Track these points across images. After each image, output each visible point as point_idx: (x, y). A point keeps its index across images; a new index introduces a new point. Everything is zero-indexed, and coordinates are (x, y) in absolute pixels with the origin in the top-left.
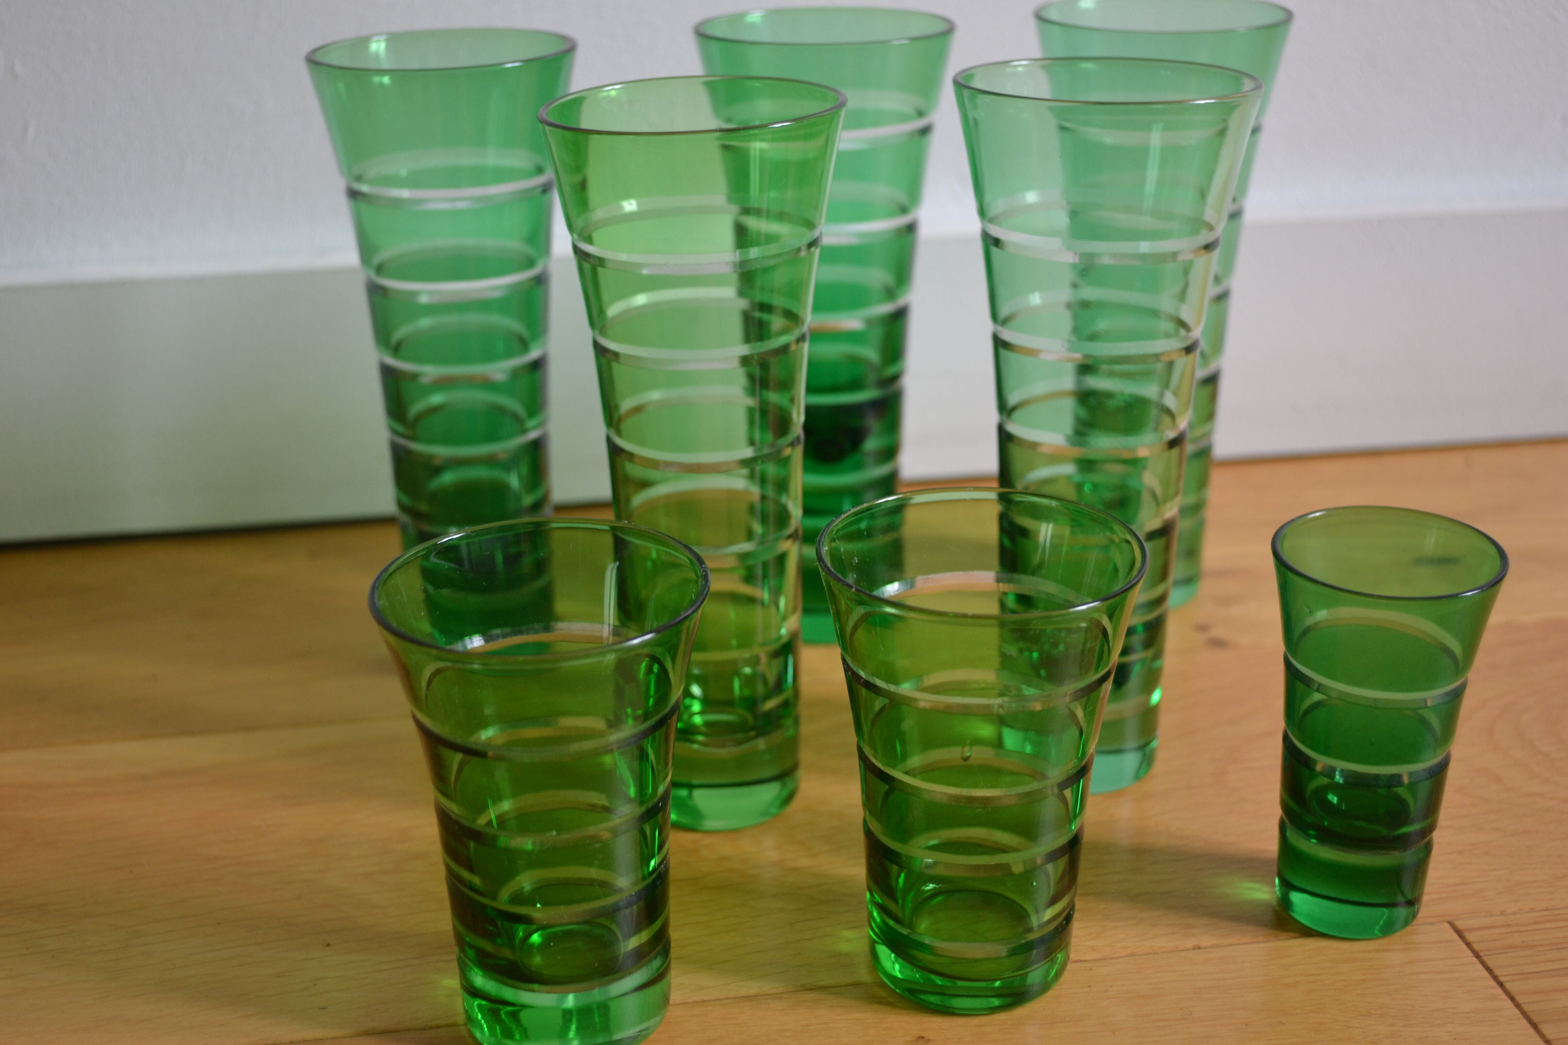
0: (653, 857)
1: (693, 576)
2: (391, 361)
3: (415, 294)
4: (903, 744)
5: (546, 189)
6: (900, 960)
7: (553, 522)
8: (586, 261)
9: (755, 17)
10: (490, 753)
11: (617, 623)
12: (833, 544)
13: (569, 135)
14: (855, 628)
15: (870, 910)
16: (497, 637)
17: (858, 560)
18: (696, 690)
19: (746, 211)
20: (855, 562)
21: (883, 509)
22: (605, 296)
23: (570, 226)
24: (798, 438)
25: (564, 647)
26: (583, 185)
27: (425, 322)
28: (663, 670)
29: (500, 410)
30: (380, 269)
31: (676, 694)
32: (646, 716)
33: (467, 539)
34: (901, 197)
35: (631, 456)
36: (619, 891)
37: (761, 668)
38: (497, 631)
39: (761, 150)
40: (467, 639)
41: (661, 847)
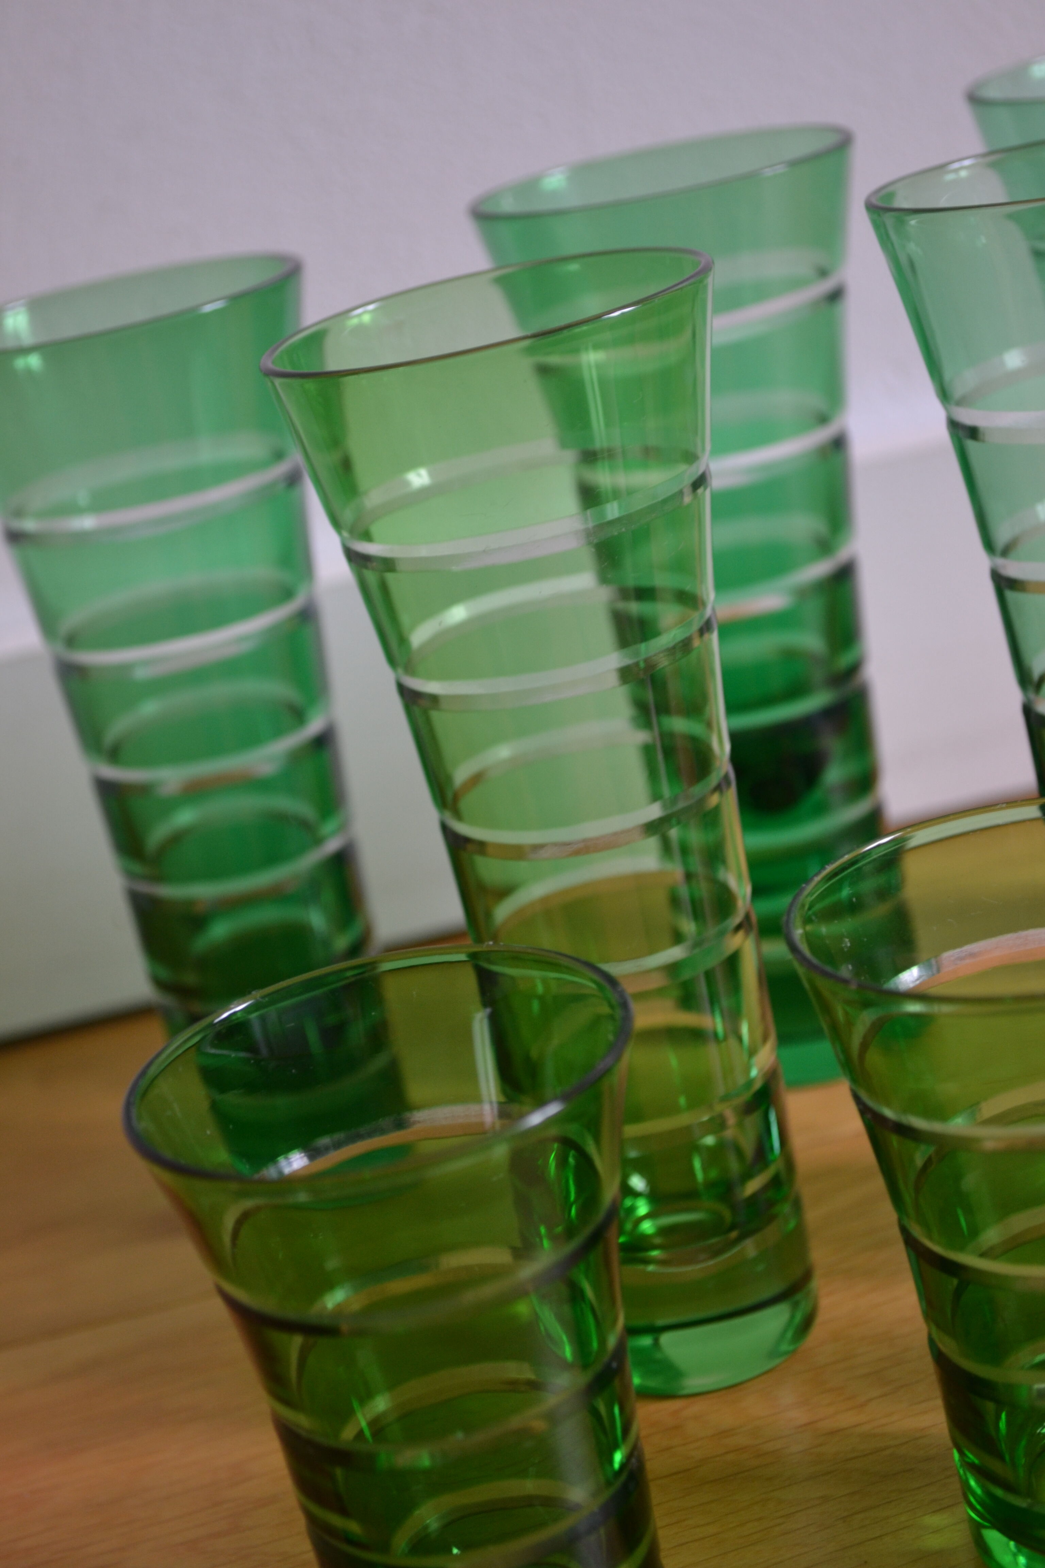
0: (615, 1447)
1: (605, 1010)
2: (111, 772)
3: (125, 669)
4: (969, 1211)
5: (293, 479)
6: (1025, 1550)
7: (381, 961)
8: (366, 567)
9: (555, 181)
10: (345, 1327)
11: (502, 1099)
12: (809, 928)
13: (310, 385)
14: (865, 1046)
15: (964, 1478)
16: (327, 1149)
17: (850, 941)
18: (637, 1182)
19: (589, 457)
20: (846, 946)
21: (875, 860)
22: (405, 619)
23: (336, 522)
24: (726, 777)
25: (428, 1147)
26: (346, 465)
27: (150, 708)
28: (585, 1161)
29: (281, 819)
30: (71, 641)
31: (609, 1192)
32: (570, 1232)
33: (256, 1011)
34: (815, 401)
35: (481, 847)
36: (576, 1507)
37: (729, 1133)
38: (324, 1141)
39: (598, 366)
40: (282, 1161)
41: (626, 1430)
